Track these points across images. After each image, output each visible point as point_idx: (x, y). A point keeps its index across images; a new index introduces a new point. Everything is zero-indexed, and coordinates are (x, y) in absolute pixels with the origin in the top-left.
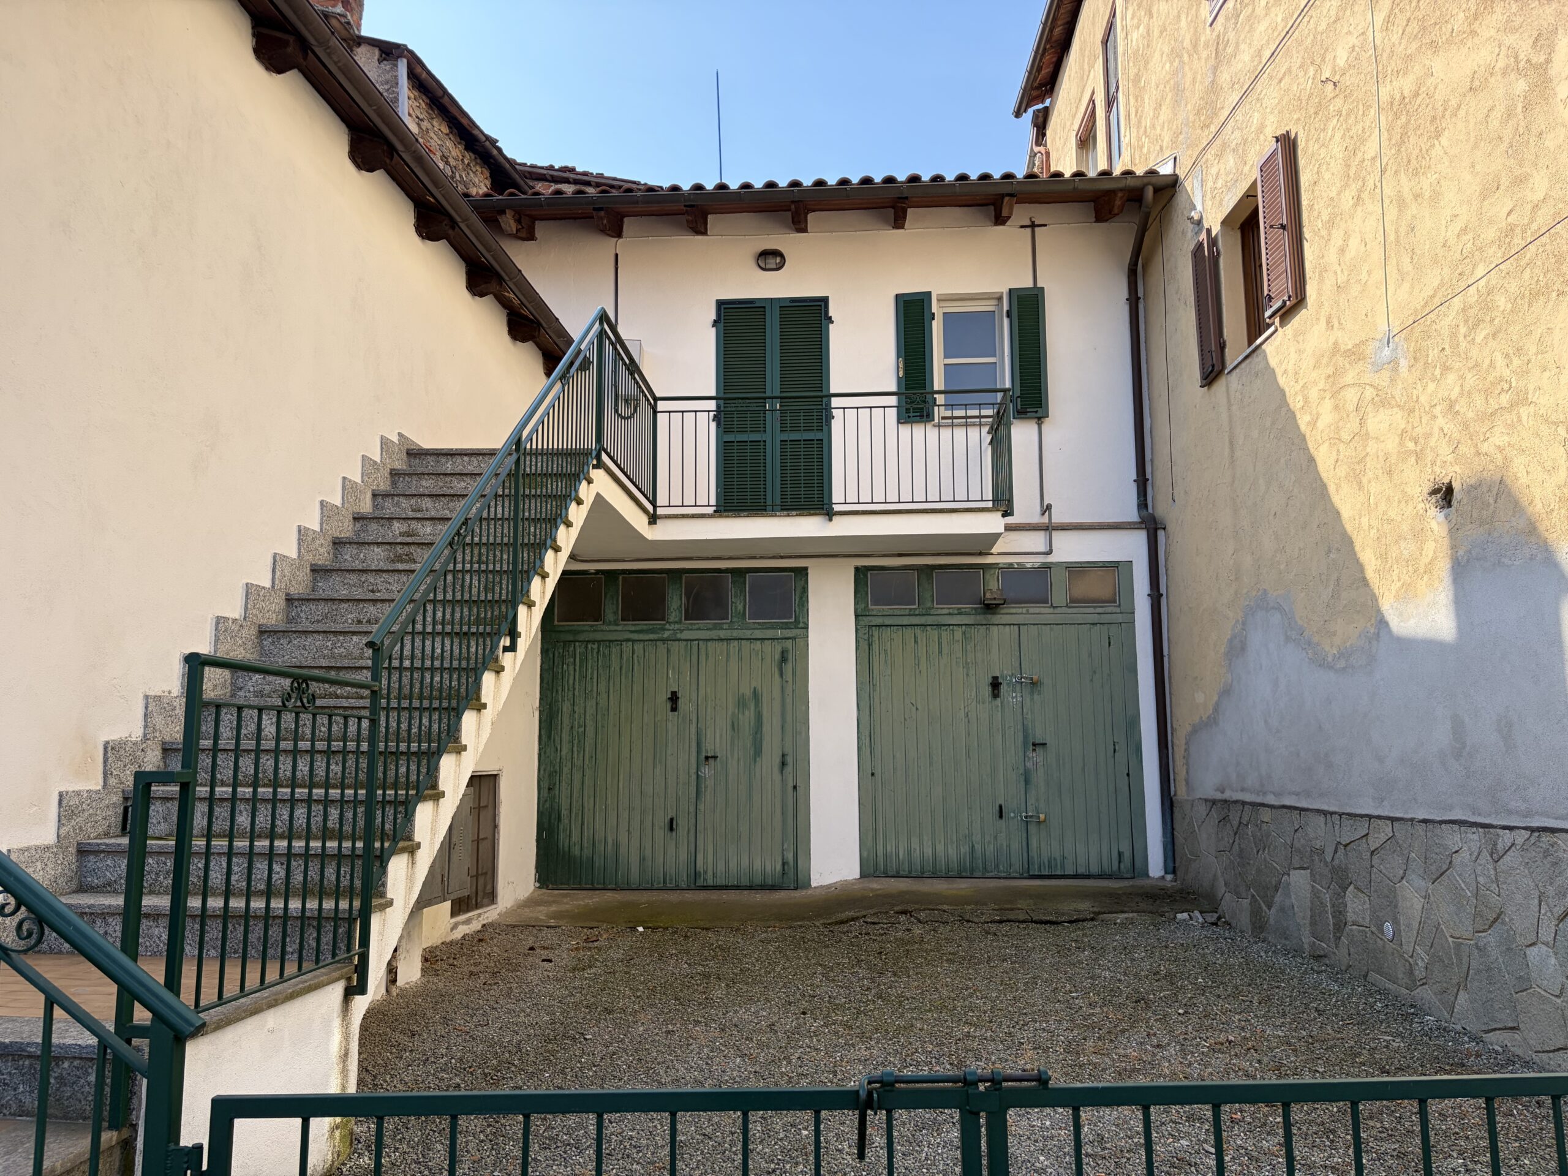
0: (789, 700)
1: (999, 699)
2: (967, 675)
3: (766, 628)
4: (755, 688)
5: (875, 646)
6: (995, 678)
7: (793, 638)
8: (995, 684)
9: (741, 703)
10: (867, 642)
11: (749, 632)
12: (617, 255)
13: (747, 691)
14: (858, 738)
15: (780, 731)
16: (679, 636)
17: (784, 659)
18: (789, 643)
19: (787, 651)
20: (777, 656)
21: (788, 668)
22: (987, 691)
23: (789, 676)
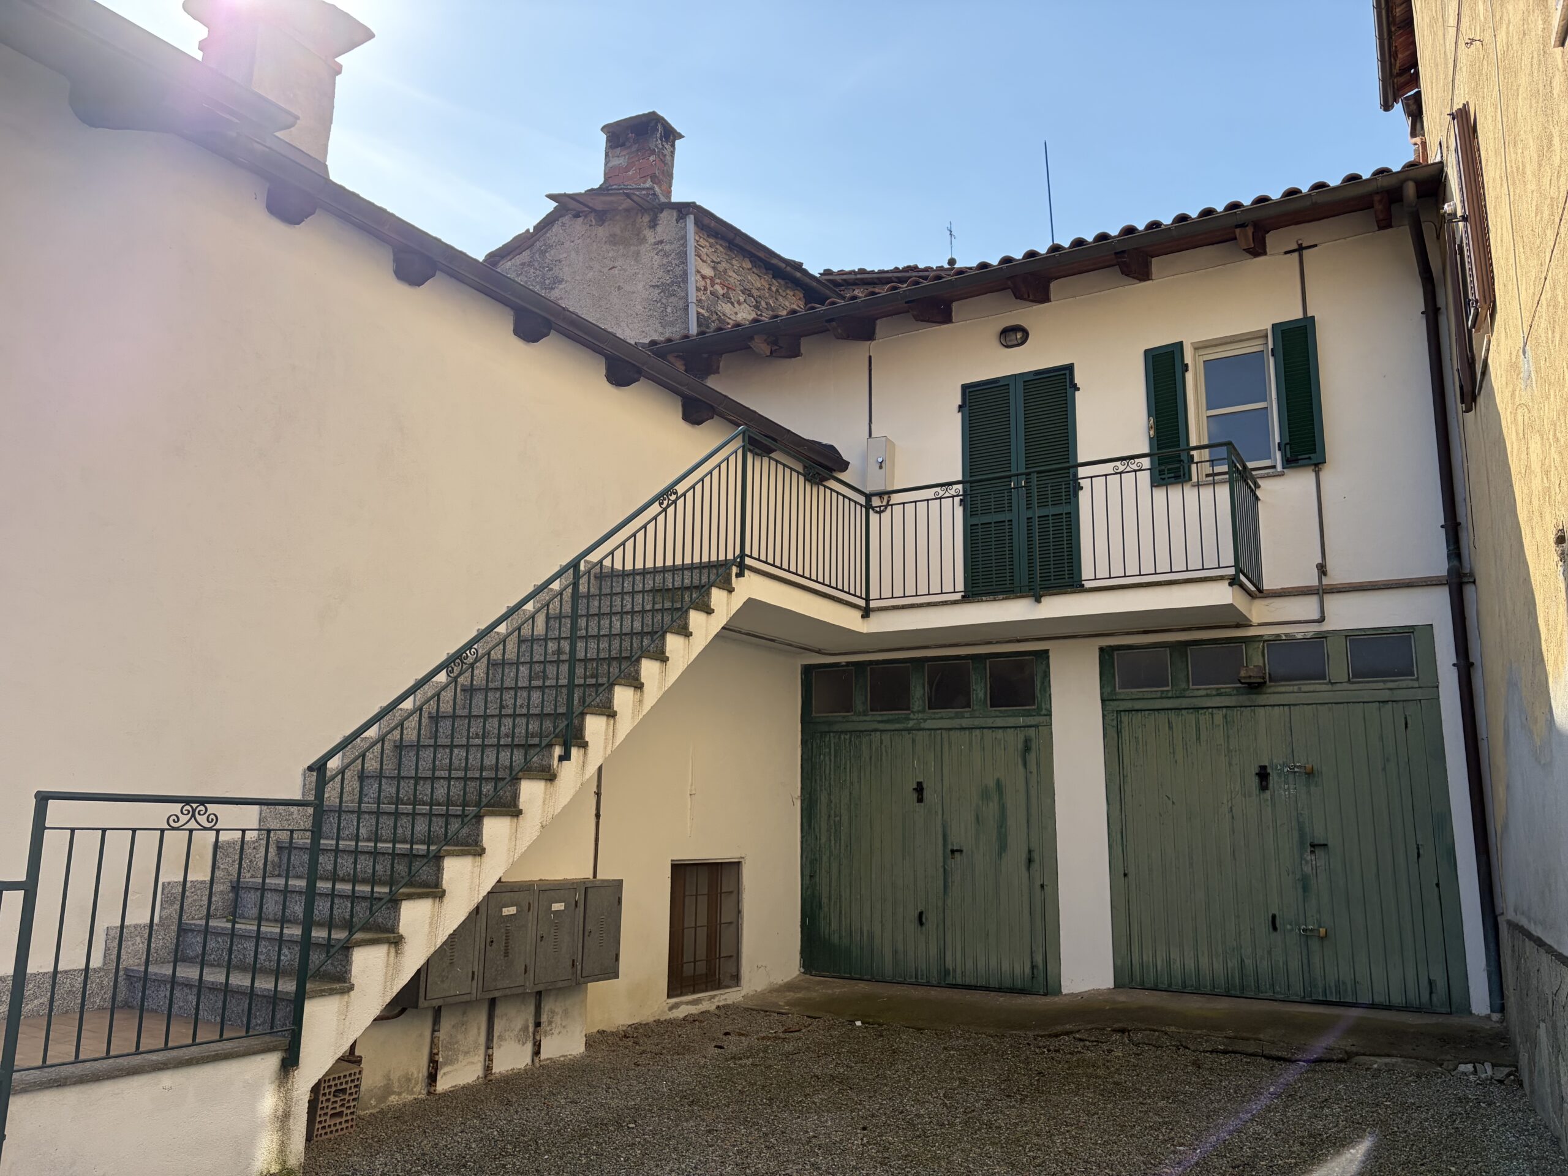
0: (1033, 792)
1: (1268, 793)
2: (1230, 764)
3: (1009, 716)
4: (998, 780)
5: (1125, 734)
6: (1263, 768)
7: (1036, 726)
8: (1263, 775)
9: (985, 795)
10: (1115, 729)
11: (991, 720)
12: (870, 357)
13: (992, 784)
14: (1109, 834)
15: (1026, 825)
16: (923, 725)
17: (1027, 748)
18: (1032, 732)
19: (1030, 740)
20: (1020, 746)
21: (1032, 757)
22: (1254, 782)
23: (1033, 766)
